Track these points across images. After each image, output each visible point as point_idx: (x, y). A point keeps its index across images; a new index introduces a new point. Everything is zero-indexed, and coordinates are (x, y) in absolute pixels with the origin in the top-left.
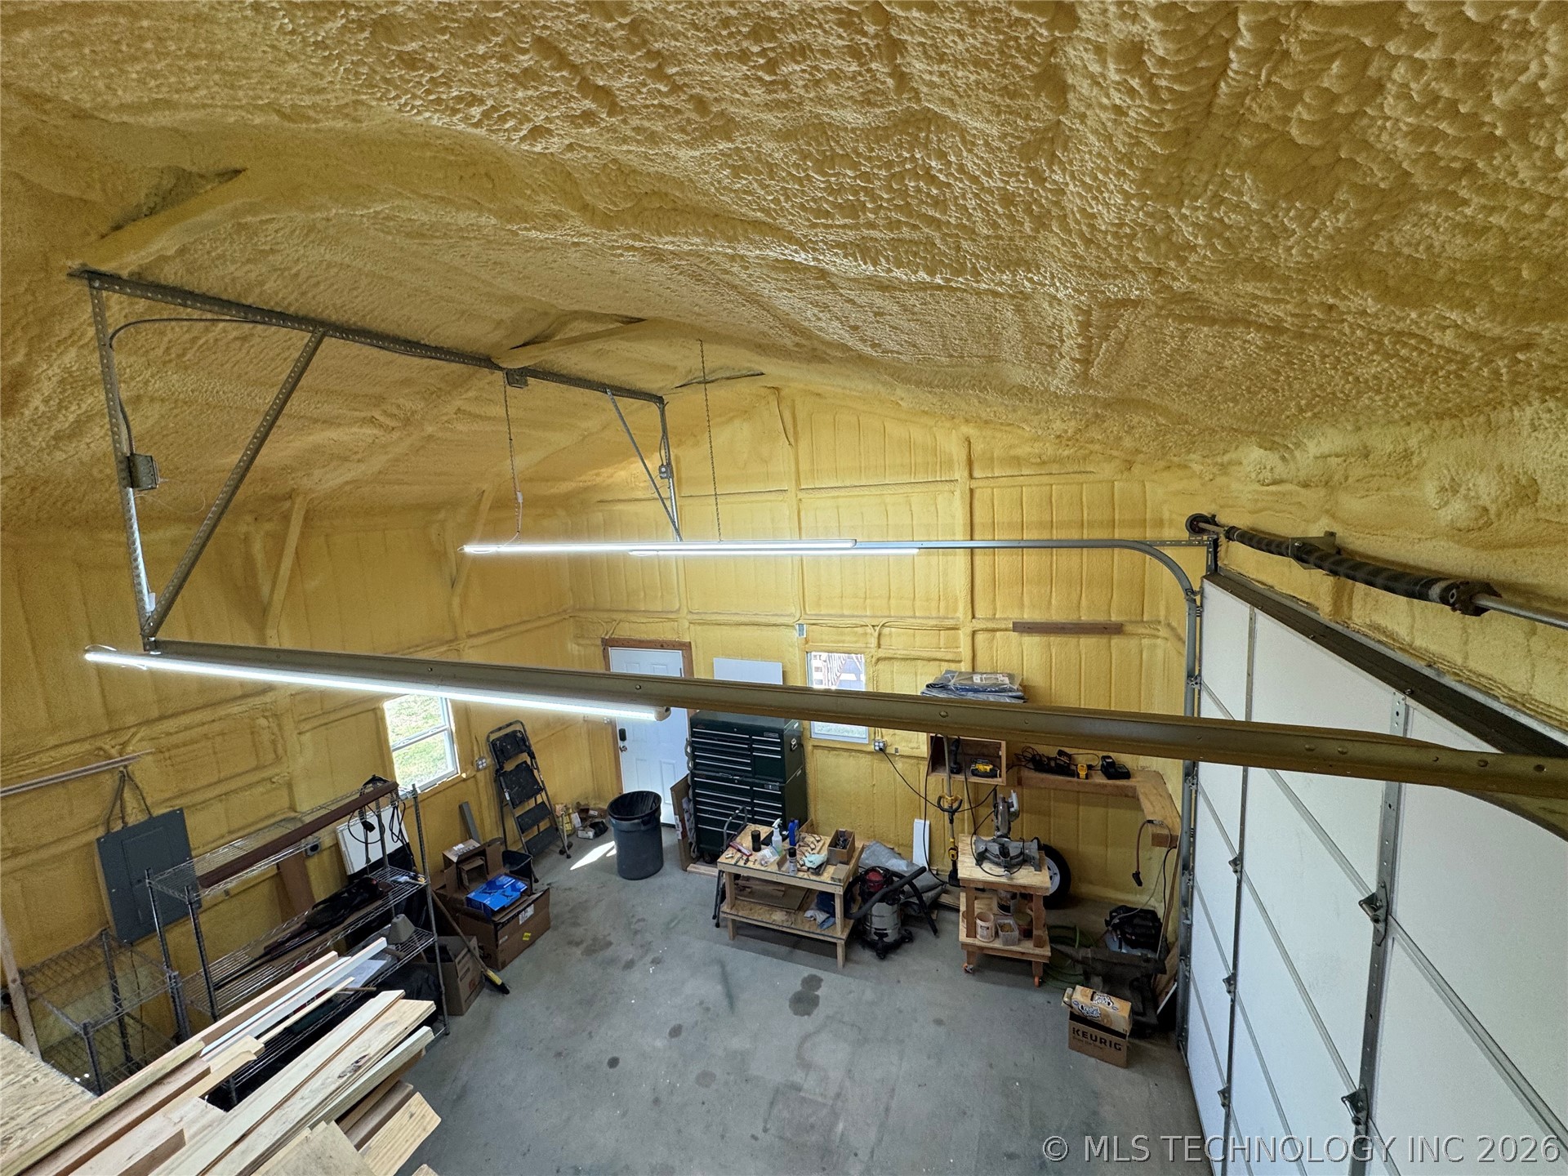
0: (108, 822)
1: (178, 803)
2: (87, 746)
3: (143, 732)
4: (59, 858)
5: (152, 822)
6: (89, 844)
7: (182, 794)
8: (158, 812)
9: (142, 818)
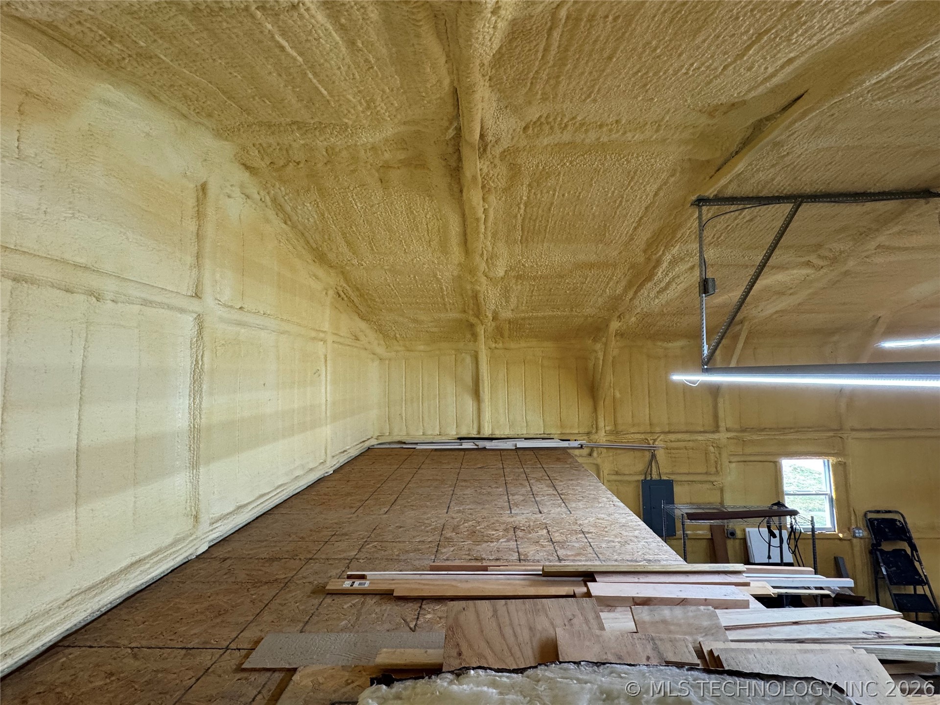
0: (646, 474)
1: (672, 477)
2: (643, 436)
3: (662, 437)
4: (629, 482)
5: (661, 482)
6: (638, 481)
7: (673, 474)
8: (664, 478)
9: (657, 478)
